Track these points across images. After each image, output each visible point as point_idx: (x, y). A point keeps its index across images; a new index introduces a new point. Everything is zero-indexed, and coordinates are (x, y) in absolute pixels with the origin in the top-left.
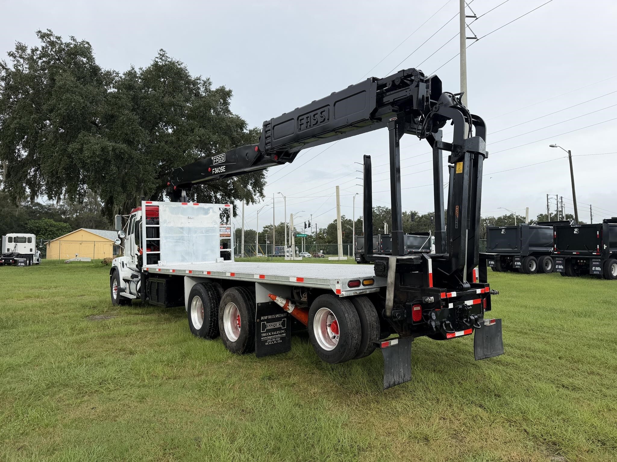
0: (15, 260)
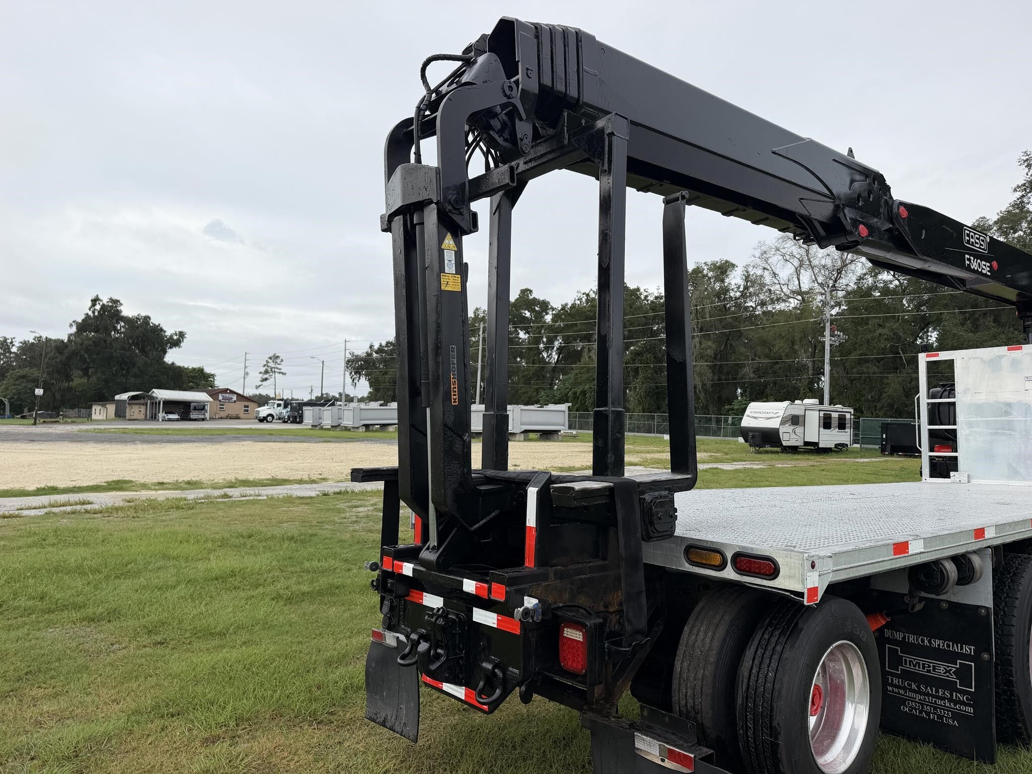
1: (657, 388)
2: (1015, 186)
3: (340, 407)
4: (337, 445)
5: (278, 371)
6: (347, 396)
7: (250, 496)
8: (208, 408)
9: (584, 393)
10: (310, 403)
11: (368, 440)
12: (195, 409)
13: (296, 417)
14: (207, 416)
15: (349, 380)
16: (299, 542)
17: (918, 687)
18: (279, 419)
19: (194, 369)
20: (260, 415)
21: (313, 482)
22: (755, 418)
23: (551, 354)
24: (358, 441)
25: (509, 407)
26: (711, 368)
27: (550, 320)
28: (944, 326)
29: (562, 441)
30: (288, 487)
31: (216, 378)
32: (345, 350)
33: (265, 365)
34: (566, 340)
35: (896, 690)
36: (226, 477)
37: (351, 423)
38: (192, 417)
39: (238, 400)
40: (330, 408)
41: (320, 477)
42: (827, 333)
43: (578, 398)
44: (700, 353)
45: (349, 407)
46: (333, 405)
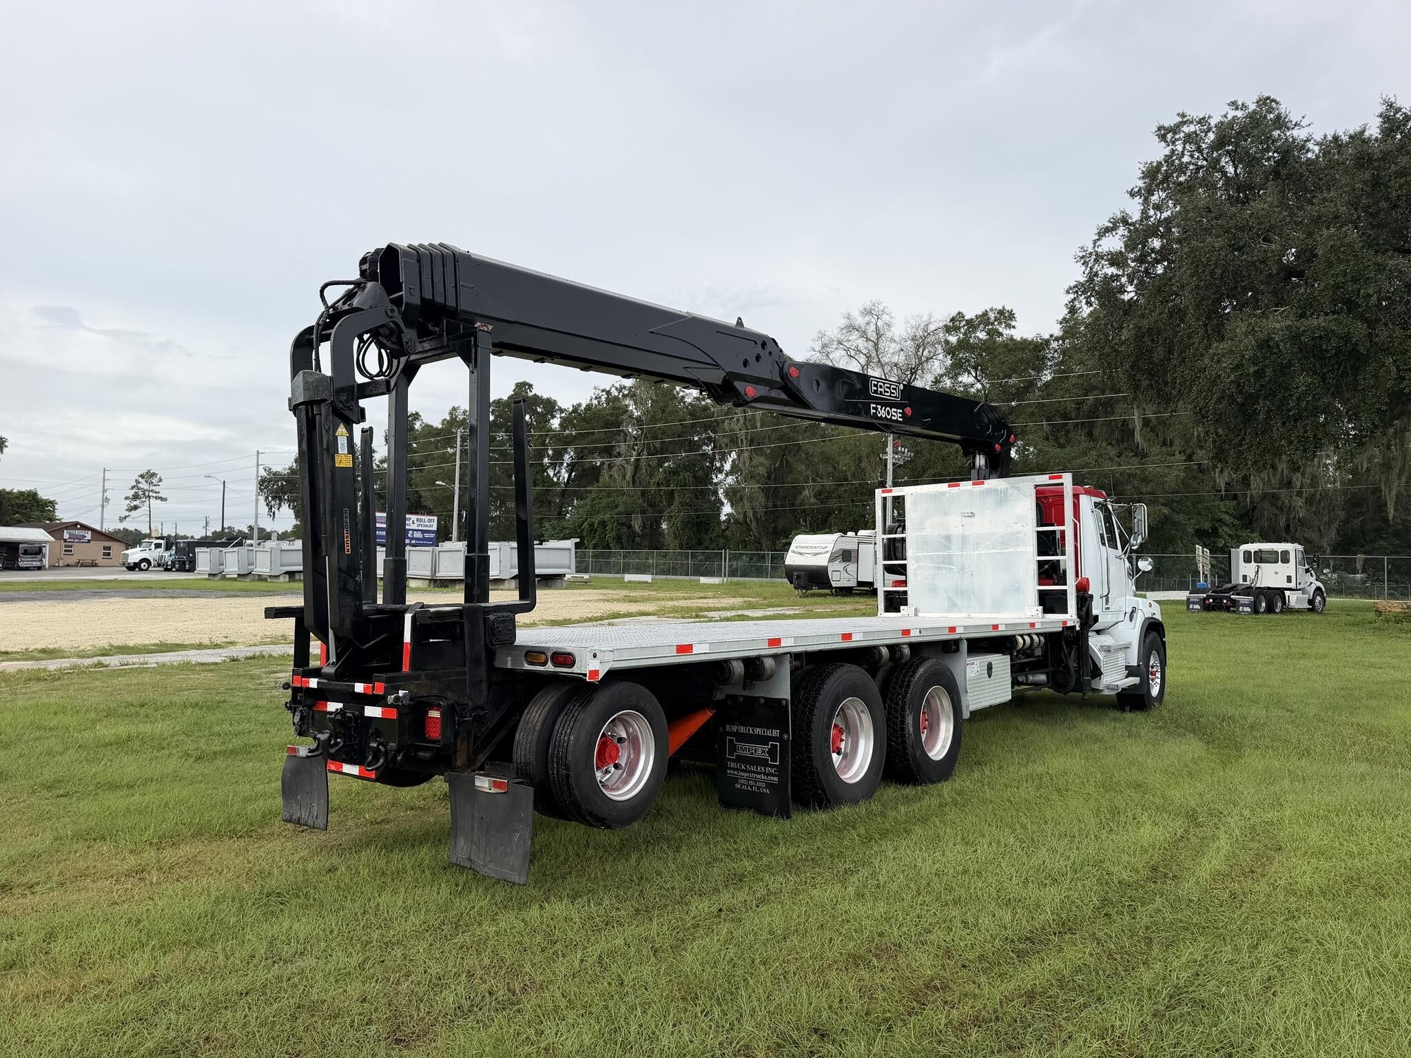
0: (1232, 599)
1: (698, 517)
2: (1066, 288)
3: (251, 548)
4: (247, 600)
5: (155, 495)
6: (261, 530)
7: (133, 664)
8: (46, 551)
9: (603, 524)
10: (205, 542)
11: (292, 594)
12: (26, 552)
13: (184, 562)
14: (46, 562)
15: (263, 509)
16: (205, 709)
17: (746, 767)
18: (159, 565)
19: (21, 494)
20: (129, 561)
21: (217, 646)
22: (801, 554)
23: (559, 472)
24: (278, 595)
25: (491, 545)
26: (763, 491)
27: (558, 426)
28: (1028, 440)
29: (566, 589)
30: (184, 653)
31: (56, 507)
32: (258, 465)
33: (133, 487)
34: (580, 454)
35: (732, 772)
36: (95, 644)
37: (268, 570)
38: (21, 564)
39: (93, 539)
40: (235, 549)
41: (226, 640)
42: (890, 449)
43: (596, 531)
44: (750, 472)
45: (264, 547)
46: (240, 544)
